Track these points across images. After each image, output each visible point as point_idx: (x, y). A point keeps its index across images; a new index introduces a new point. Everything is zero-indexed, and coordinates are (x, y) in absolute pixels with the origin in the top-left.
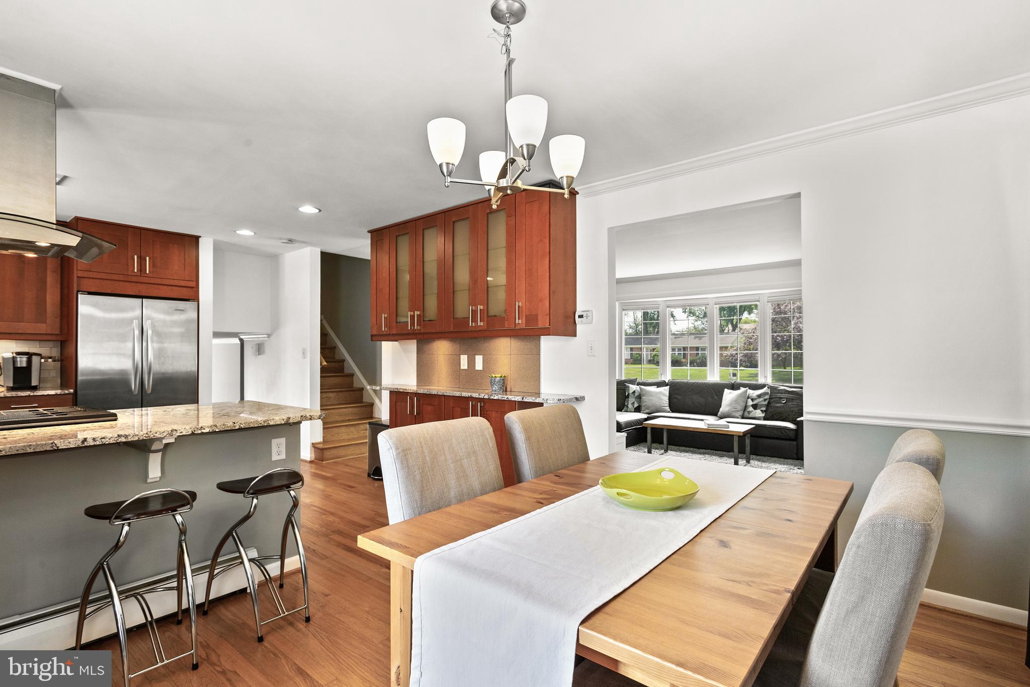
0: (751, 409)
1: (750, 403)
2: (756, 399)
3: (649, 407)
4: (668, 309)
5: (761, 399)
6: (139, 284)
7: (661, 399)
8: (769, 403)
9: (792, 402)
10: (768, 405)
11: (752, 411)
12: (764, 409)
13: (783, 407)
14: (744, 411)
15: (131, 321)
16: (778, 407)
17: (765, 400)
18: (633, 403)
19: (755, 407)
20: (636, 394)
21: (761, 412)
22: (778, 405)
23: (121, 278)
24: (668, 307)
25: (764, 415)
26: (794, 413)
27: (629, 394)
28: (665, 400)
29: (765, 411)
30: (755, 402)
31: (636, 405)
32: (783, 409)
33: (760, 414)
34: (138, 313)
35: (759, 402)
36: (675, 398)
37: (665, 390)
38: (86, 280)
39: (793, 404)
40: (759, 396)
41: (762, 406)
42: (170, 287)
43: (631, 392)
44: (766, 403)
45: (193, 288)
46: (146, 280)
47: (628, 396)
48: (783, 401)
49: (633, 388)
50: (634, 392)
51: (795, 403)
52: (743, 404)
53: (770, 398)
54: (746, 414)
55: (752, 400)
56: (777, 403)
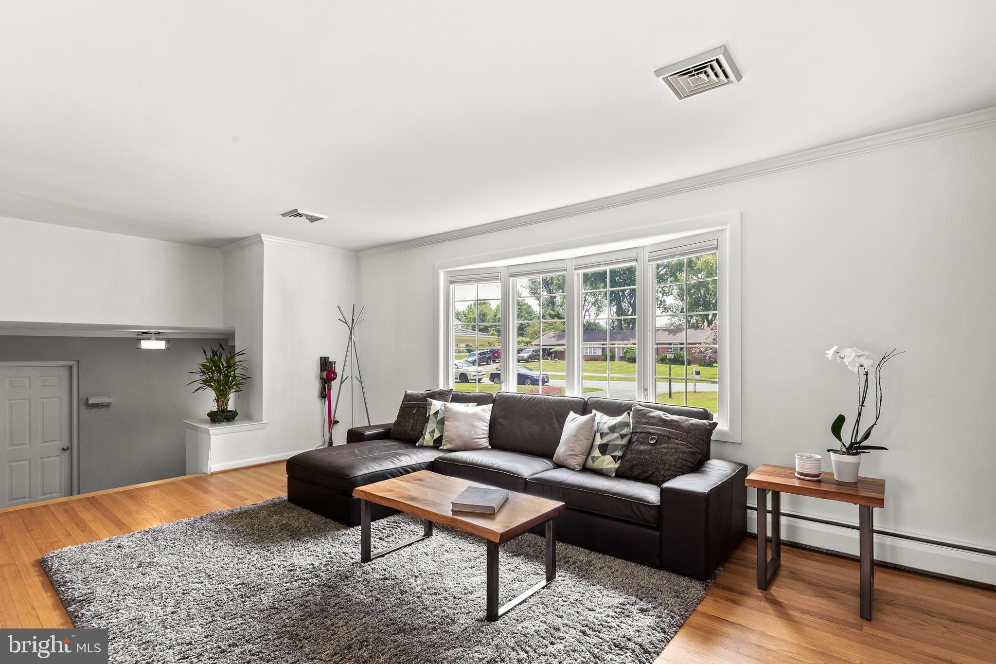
0: (596, 453)
1: (598, 441)
2: (607, 434)
3: (453, 440)
4: (511, 279)
5: (616, 435)
7: (475, 427)
8: (630, 441)
9: (667, 443)
10: (627, 447)
11: (598, 457)
12: (618, 453)
13: (649, 452)
14: (588, 456)
16: (641, 452)
17: (623, 436)
18: (433, 432)
19: (604, 449)
20: (439, 417)
21: (612, 459)
22: (642, 448)
24: (511, 276)
25: (617, 466)
26: (667, 467)
27: (429, 416)
28: (482, 428)
29: (620, 458)
30: (605, 441)
31: (437, 435)
32: (648, 457)
33: (609, 463)
35: (610, 441)
36: (501, 424)
37: (484, 410)
39: (667, 448)
40: (612, 429)
41: (616, 447)
43: (432, 412)
44: (624, 441)
47: (427, 420)
48: (652, 439)
49: (437, 405)
50: (437, 413)
51: (670, 445)
52: (585, 443)
53: (632, 433)
54: (590, 463)
55: (602, 435)
56: (642, 443)
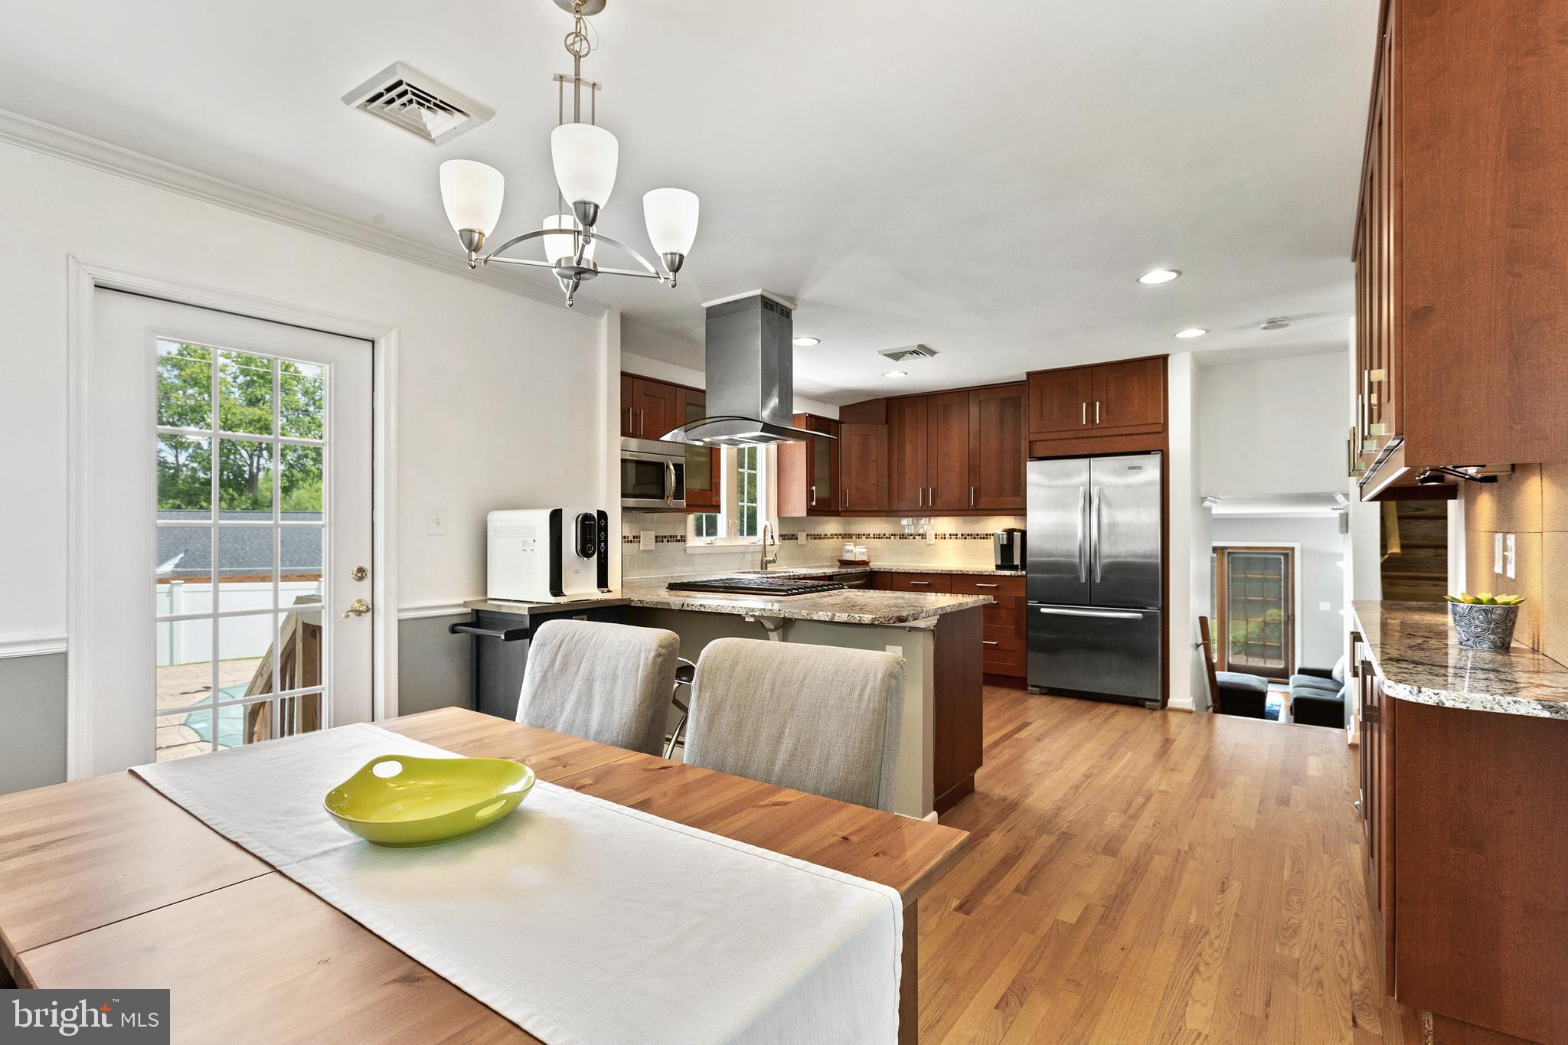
6: (1092, 440)
15: (1077, 487)
23: (1071, 434)
34: (1085, 477)
38: (1039, 443)
42: (1129, 438)
45: (1160, 433)
46: (1099, 433)
